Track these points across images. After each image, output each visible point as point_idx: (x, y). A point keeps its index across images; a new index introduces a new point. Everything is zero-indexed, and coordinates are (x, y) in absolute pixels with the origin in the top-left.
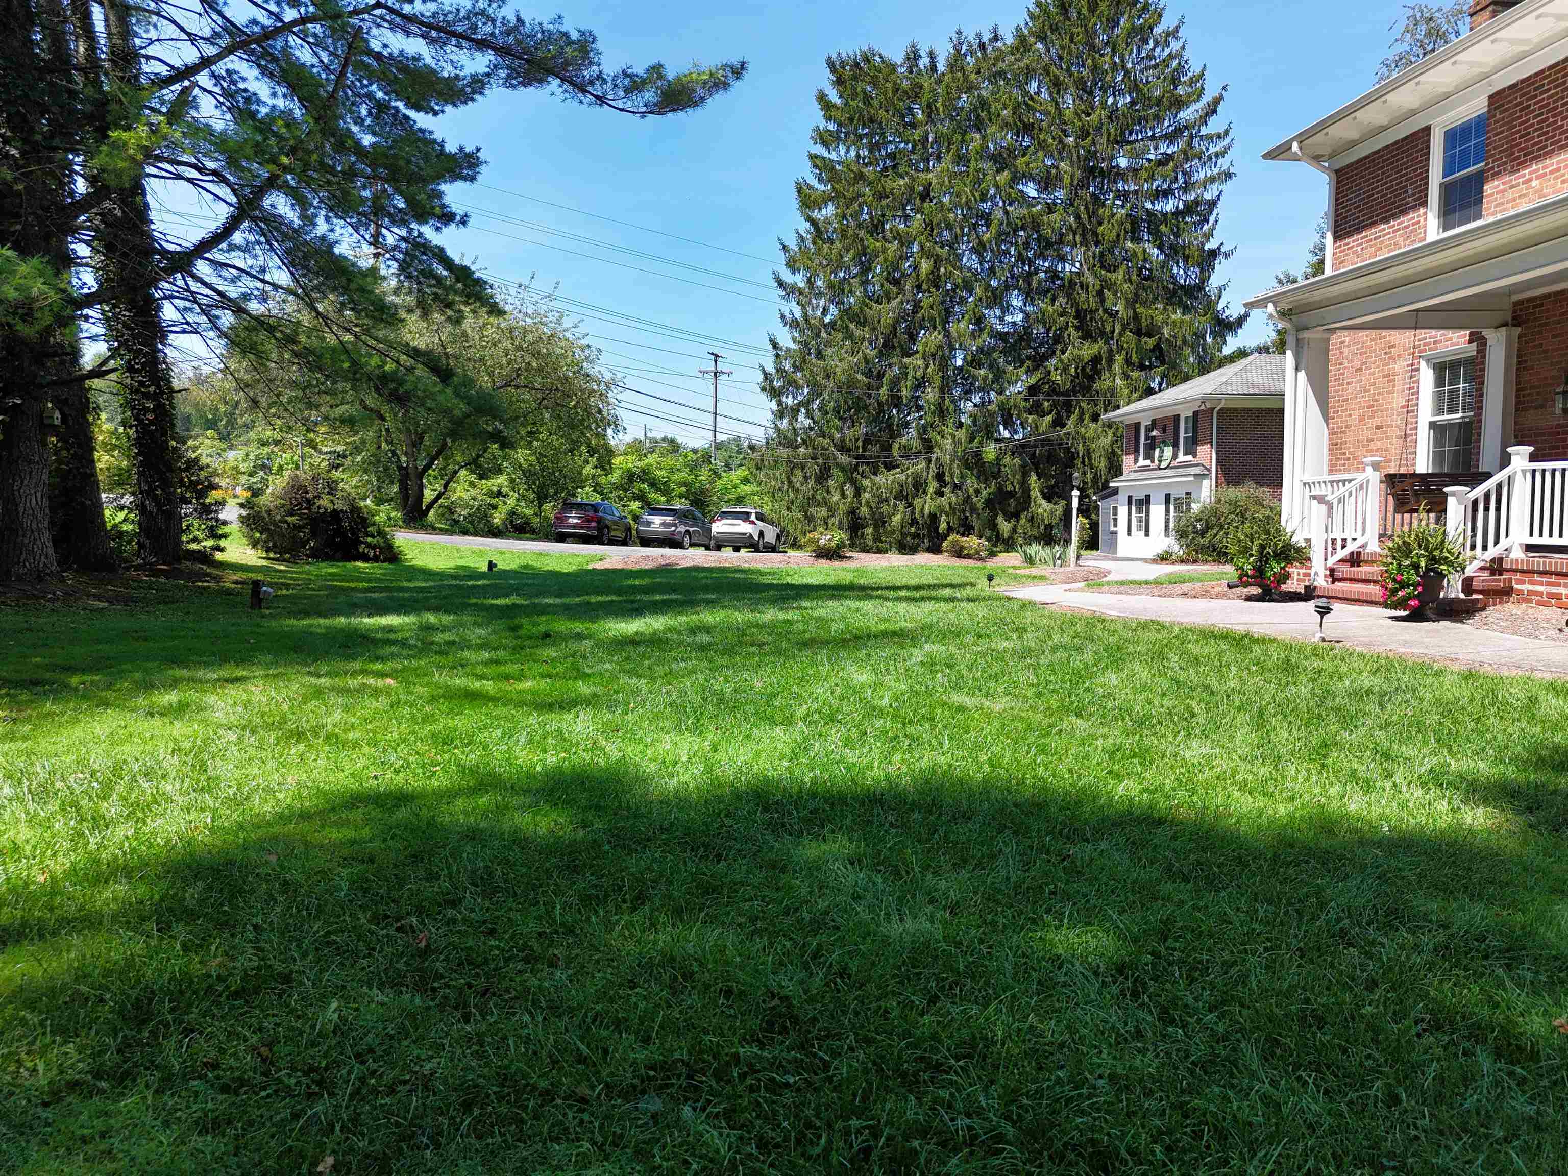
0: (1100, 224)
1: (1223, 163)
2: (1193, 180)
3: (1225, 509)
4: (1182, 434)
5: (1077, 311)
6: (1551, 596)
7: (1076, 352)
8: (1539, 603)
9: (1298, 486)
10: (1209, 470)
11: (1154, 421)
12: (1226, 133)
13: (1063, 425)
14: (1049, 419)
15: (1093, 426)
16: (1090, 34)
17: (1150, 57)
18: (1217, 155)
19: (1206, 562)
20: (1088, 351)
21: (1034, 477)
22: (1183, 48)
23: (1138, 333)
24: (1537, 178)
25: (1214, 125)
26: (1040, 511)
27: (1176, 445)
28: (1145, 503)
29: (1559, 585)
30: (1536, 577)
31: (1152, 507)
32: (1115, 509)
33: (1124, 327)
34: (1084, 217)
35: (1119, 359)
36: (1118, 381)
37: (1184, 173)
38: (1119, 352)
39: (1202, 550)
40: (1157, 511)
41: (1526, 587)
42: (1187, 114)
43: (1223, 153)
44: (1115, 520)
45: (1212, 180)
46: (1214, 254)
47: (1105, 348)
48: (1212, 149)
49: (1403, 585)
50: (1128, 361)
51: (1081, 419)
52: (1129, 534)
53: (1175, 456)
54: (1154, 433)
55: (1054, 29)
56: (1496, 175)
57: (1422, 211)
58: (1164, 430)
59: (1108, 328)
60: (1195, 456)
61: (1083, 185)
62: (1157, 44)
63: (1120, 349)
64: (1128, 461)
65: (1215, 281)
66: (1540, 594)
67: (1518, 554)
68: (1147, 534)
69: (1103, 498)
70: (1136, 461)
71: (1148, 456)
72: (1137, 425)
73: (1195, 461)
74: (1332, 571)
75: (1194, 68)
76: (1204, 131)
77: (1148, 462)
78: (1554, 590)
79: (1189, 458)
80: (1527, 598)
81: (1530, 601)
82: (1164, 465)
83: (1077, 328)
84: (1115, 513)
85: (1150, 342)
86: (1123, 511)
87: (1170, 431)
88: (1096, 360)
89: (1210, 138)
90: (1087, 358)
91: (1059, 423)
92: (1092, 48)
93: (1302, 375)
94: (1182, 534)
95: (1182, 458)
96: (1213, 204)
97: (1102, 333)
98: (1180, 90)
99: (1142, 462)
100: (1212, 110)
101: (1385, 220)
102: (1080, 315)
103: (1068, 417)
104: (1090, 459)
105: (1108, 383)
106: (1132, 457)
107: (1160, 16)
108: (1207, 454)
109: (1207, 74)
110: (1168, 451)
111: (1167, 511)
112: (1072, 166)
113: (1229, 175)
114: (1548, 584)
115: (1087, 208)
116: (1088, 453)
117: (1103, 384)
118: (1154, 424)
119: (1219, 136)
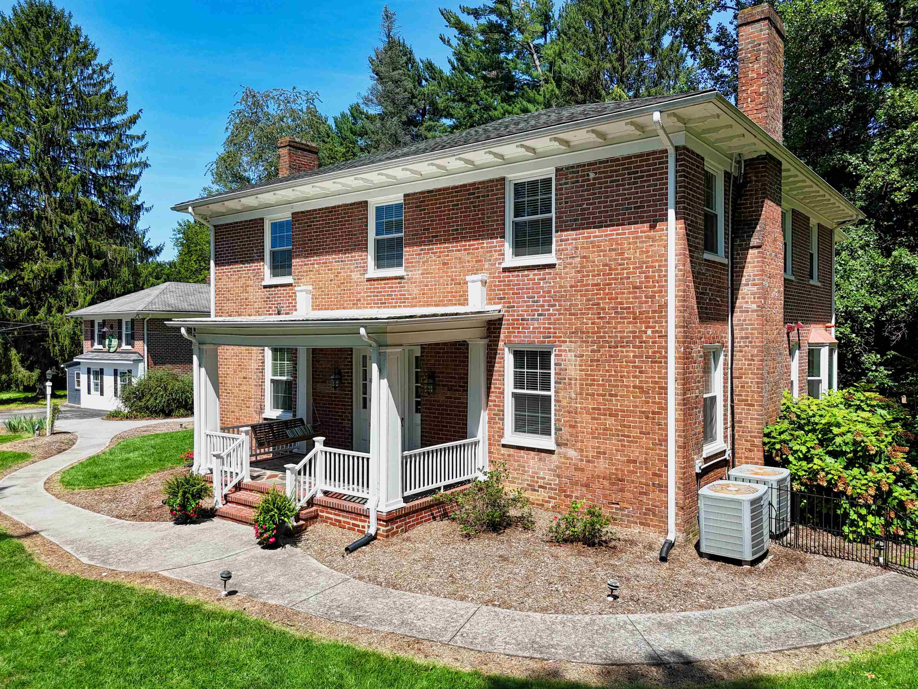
0: (59, 181)
1: (142, 156)
2: (124, 162)
3: (153, 383)
4: (124, 333)
5: (44, 237)
6: (336, 520)
7: (44, 265)
8: (331, 524)
9: (203, 436)
10: (143, 357)
11: (104, 321)
12: (143, 136)
13: (36, 314)
14: (24, 311)
15: (59, 315)
16: (46, 55)
17: (90, 77)
18: (138, 150)
19: (143, 418)
20: (53, 266)
21: (13, 352)
22: (112, 78)
23: (90, 255)
24: (317, 264)
25: (135, 131)
26: (20, 376)
27: (120, 338)
28: (100, 373)
29: (339, 515)
30: (329, 510)
31: (105, 377)
32: (78, 374)
33: (79, 251)
34: (46, 174)
35: (77, 272)
36: (77, 286)
37: (117, 156)
38: (77, 267)
39: (140, 410)
40: (108, 380)
41: (325, 514)
42: (117, 120)
43: (142, 149)
44: (79, 382)
45: (136, 165)
46: (139, 208)
47: (66, 264)
48: (135, 145)
49: (266, 530)
50: (83, 273)
51: (49, 311)
52: (89, 393)
53: (119, 345)
54: (105, 330)
55: (18, 42)
56: (298, 256)
57: (262, 264)
58: (112, 327)
59: (68, 250)
60: (133, 347)
61: (46, 152)
62: (94, 72)
63: (77, 265)
64: (86, 345)
65: (140, 226)
66: (331, 519)
67: (320, 496)
68: (102, 394)
69: (68, 366)
70: (92, 345)
71: (100, 343)
72: (92, 322)
73: (133, 350)
74: (226, 496)
75: (120, 92)
76: (128, 132)
77: (101, 347)
78: (338, 518)
79: (129, 347)
80: (325, 520)
81: (327, 522)
82: (112, 350)
83: (44, 249)
84: (78, 377)
85: (98, 263)
86: (84, 378)
87: (116, 329)
88: (59, 272)
89: (132, 137)
90: (52, 270)
91: (34, 312)
92: (48, 64)
93: (203, 370)
94: (126, 400)
95: (124, 347)
96: (136, 178)
97: (64, 253)
98: (111, 103)
99: (97, 346)
100: (133, 120)
101: (242, 262)
102: (46, 240)
103: (40, 308)
104: (57, 338)
105: (69, 287)
106: (89, 342)
107: (96, 55)
108: (141, 346)
109: (128, 98)
110: (115, 342)
111: (116, 381)
112: (36, 138)
113: (146, 165)
114: (335, 514)
115: (48, 169)
116: (56, 335)
117: (65, 287)
118: (103, 324)
119: (138, 138)
